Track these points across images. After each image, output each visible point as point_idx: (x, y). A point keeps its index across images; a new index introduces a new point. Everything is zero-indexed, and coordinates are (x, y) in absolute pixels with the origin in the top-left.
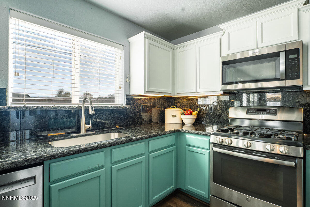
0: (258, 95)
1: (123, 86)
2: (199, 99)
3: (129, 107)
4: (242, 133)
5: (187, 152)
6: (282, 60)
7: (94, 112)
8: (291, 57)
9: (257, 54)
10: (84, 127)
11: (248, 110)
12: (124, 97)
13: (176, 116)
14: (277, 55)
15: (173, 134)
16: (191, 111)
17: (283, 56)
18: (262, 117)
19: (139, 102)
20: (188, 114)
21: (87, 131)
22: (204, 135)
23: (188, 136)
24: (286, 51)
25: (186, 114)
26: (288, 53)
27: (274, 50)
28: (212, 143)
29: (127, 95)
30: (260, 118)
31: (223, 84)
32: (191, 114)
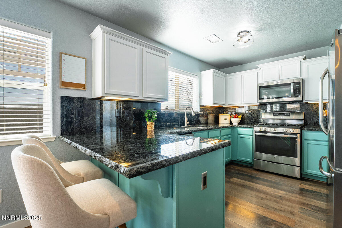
0: (279, 105)
1: (198, 101)
2: (237, 108)
3: (202, 113)
4: (271, 125)
5: (239, 138)
6: (292, 87)
7: (194, 115)
8: (296, 86)
9: (279, 83)
10: (186, 122)
11: (274, 114)
12: (198, 107)
13: (227, 119)
14: (290, 84)
15: (230, 128)
16: (237, 115)
17: (292, 85)
18: (282, 117)
19: (206, 110)
20: (236, 117)
21: (188, 124)
22: (249, 127)
23: (239, 129)
24: (294, 83)
25: (234, 117)
26: (295, 84)
27: (288, 82)
28: (255, 131)
29: (201, 106)
30: (281, 118)
31: (260, 99)
32: (237, 117)
